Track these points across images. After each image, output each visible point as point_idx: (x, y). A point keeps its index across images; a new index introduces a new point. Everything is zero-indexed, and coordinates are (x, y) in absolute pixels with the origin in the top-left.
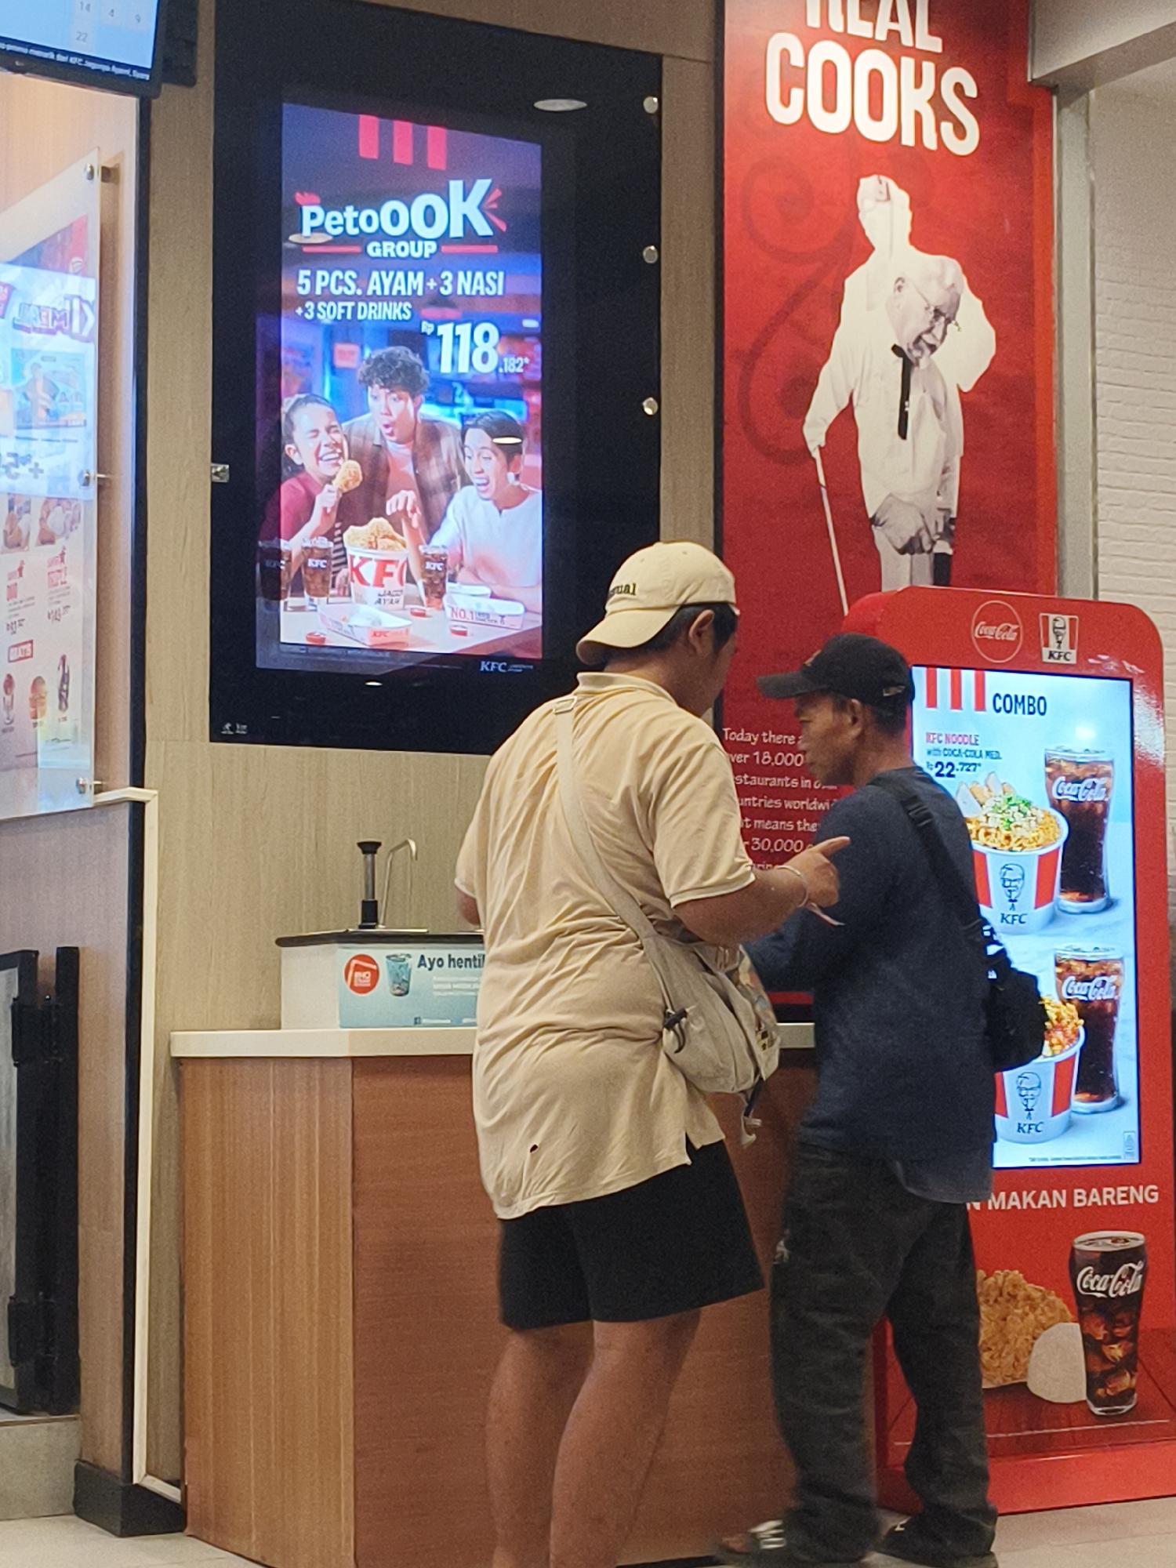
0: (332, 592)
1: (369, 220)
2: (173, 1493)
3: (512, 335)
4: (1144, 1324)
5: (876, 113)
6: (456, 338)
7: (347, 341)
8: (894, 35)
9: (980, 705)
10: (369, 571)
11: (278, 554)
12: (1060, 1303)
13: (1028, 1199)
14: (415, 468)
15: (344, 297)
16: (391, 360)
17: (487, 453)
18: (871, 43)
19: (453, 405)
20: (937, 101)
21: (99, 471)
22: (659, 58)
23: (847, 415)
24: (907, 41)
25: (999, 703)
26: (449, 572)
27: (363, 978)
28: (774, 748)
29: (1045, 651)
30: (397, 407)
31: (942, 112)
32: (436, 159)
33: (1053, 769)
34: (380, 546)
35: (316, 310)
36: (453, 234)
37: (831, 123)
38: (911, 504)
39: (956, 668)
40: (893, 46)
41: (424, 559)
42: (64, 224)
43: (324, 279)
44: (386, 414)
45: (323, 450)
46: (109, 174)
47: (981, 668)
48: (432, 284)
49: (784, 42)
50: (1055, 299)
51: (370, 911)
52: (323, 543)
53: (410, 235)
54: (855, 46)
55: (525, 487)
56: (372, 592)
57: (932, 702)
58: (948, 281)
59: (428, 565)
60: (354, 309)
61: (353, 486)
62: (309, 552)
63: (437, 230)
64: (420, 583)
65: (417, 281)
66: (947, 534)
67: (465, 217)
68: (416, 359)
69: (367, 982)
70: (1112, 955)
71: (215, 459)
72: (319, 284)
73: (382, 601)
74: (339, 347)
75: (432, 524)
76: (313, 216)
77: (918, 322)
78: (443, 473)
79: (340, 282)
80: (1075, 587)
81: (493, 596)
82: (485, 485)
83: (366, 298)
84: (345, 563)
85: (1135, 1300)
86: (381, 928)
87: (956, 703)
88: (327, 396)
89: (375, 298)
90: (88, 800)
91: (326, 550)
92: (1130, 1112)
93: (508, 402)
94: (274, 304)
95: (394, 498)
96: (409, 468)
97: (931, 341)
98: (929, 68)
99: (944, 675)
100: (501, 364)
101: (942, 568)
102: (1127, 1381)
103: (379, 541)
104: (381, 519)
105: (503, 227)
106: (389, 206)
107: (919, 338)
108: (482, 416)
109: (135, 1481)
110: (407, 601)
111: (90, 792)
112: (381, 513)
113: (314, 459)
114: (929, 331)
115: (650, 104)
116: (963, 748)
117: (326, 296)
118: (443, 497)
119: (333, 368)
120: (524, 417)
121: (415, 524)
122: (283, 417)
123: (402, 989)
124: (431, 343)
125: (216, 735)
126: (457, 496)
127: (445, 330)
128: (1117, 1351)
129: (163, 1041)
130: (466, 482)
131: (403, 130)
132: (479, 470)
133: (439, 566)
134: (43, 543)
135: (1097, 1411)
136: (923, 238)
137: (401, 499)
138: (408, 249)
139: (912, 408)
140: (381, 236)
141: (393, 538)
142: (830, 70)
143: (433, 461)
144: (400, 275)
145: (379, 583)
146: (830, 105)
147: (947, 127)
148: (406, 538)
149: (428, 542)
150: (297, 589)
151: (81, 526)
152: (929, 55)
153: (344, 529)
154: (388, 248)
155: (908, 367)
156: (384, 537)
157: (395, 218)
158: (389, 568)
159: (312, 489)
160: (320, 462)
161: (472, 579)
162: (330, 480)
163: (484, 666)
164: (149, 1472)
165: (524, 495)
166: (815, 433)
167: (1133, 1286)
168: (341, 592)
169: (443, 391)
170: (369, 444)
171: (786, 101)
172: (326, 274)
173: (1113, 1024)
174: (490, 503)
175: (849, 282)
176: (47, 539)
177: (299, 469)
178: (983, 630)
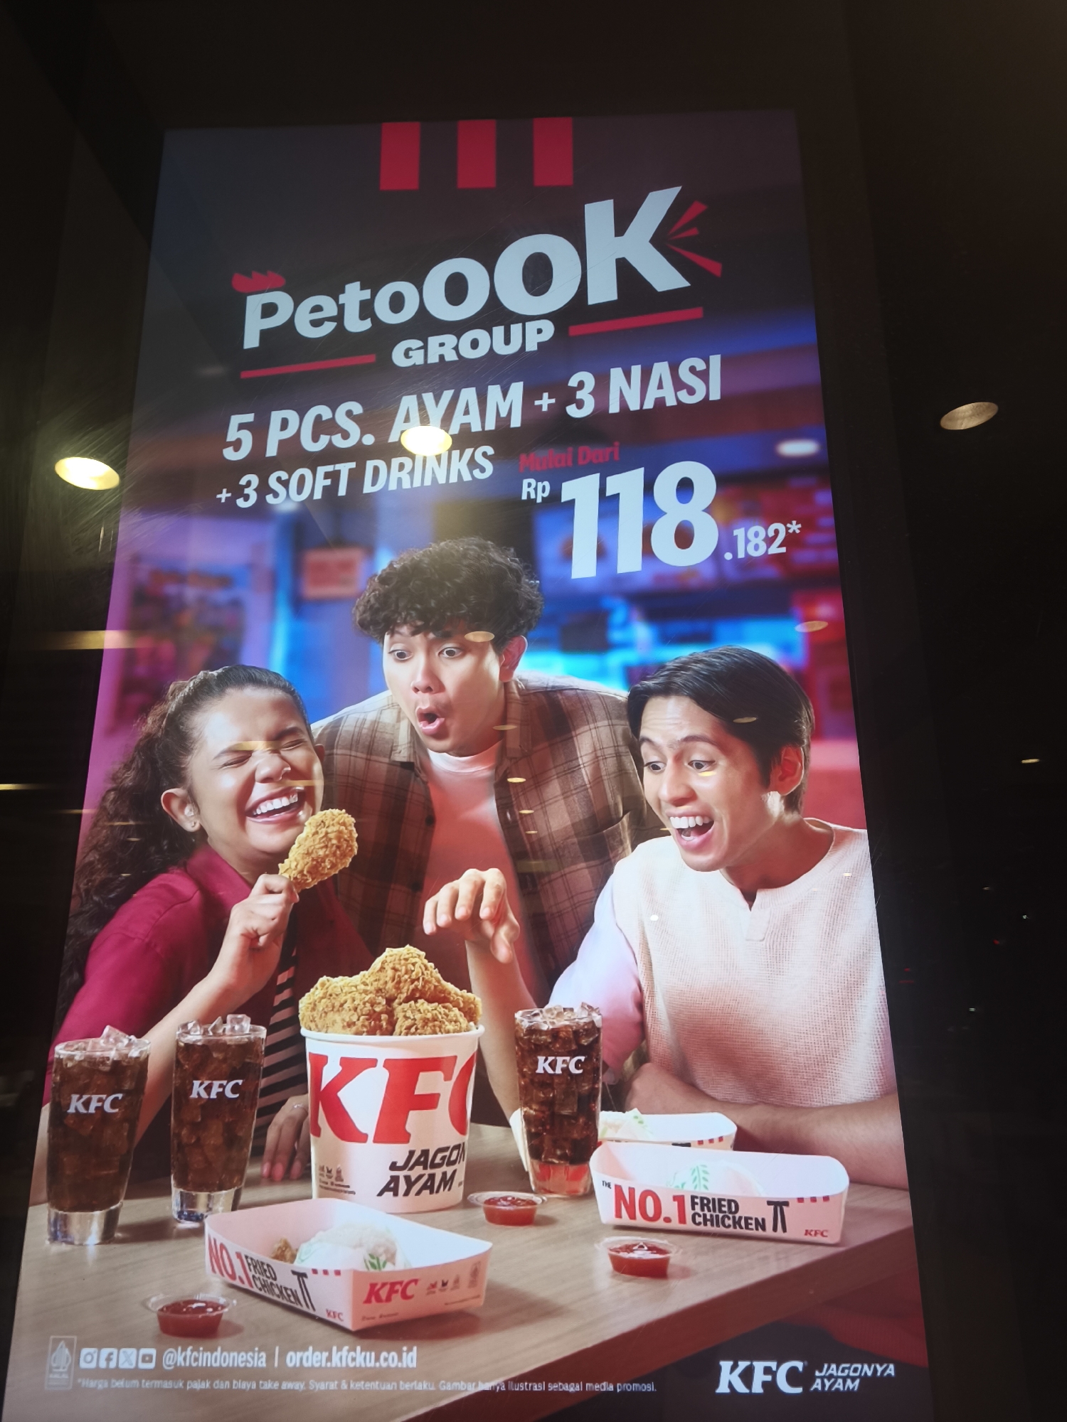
0: (252, 1170)
1: (397, 302)
3: (752, 479)
6: (609, 505)
7: (335, 544)
10: (365, 1099)
15: (333, 455)
17: (701, 752)
19: (602, 646)
26: (604, 1079)
32: (554, 168)
34: (401, 1024)
36: (594, 298)
41: (530, 1048)
43: (288, 425)
44: (428, 689)
45: (260, 791)
48: (545, 402)
53: (492, 315)
55: (814, 823)
56: (371, 1160)
60: (356, 475)
62: (196, 1059)
63: (560, 294)
67: (621, 263)
68: (505, 558)
73: (403, 1186)
74: (314, 557)
78: (581, 812)
81: (745, 1141)
82: (700, 830)
84: (298, 1083)
88: (277, 663)
91: (247, 1048)
93: (751, 624)
95: (444, 894)
96: (489, 809)
100: (726, 541)
103: (399, 1010)
104: (408, 950)
105: (713, 268)
108: (683, 667)
110: (478, 1177)
113: (232, 816)
118: (582, 872)
121: (503, 952)
124: (546, 523)
127: (580, 490)
131: (476, 135)
132: (681, 793)
137: (465, 891)
138: (488, 343)
140: (424, 325)
141: (439, 997)
143: (555, 788)
148: (477, 997)
149: (542, 998)
154: (442, 348)
156: (412, 997)
157: (456, 289)
160: (250, 821)
163: (729, 1378)
165: (819, 845)
168: (279, 1169)
170: (381, 766)
172: (292, 415)
177: (191, 844)
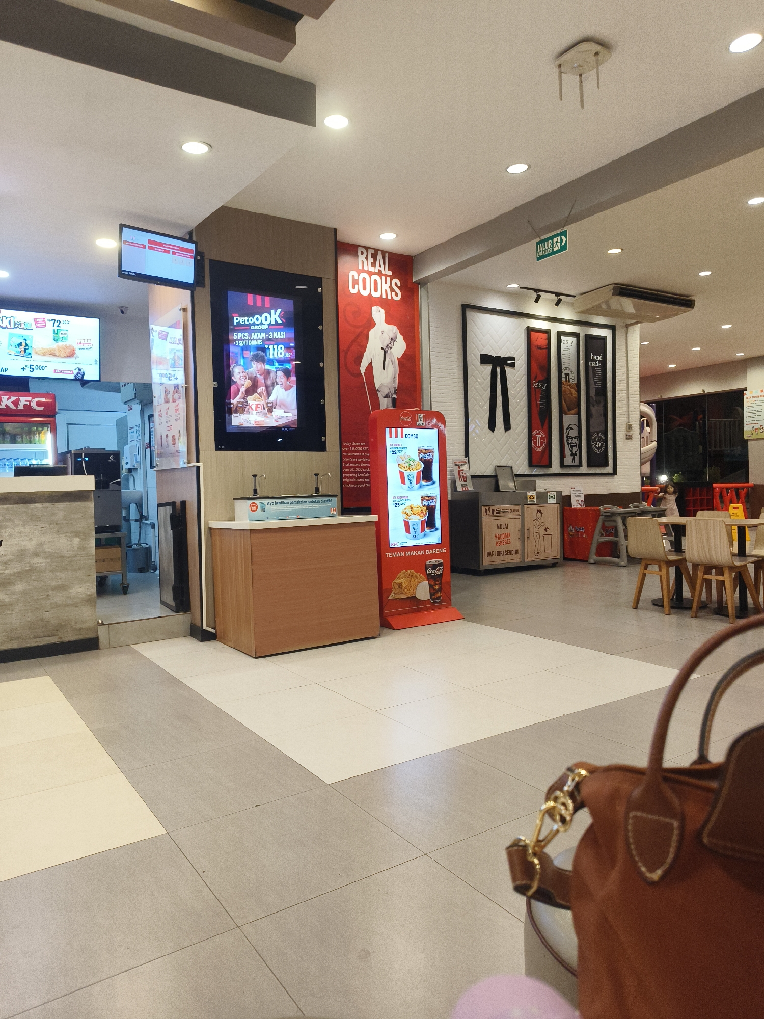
0: (245, 412)
1: (251, 320)
2: (213, 631)
3: (288, 348)
4: (443, 581)
5: (376, 290)
6: (274, 349)
7: (247, 350)
8: (380, 271)
9: (402, 437)
10: (254, 407)
11: (231, 404)
12: (423, 577)
13: (415, 553)
14: (265, 381)
15: (245, 340)
16: (258, 355)
17: (282, 377)
18: (374, 273)
19: (273, 365)
20: (391, 287)
21: (186, 384)
22: (322, 278)
23: (371, 364)
24: (383, 272)
25: (407, 436)
26: (274, 406)
27: (254, 508)
28: (355, 446)
29: (417, 423)
30: (259, 366)
31: (392, 290)
32: (268, 304)
33: (420, 451)
34: (256, 401)
35: (239, 343)
36: (272, 323)
37: (365, 293)
38: (386, 386)
39: (396, 428)
40: (380, 273)
41: (267, 403)
42: (175, 322)
43: (241, 335)
44: (257, 368)
45: (242, 377)
46: (185, 310)
47: (402, 428)
48: (267, 336)
49: (353, 273)
50: (420, 335)
51: (255, 491)
52: (242, 400)
53: (262, 324)
54: (370, 274)
55: (292, 385)
56: (254, 412)
57: (391, 436)
58: (394, 331)
59: (268, 405)
60: (248, 342)
61: (249, 386)
62: (239, 403)
63: (268, 322)
64: (266, 409)
65: (264, 335)
66: (395, 393)
67: (275, 319)
68: (264, 354)
69: (255, 509)
70: (434, 495)
71: (214, 381)
72: (239, 337)
73: (257, 414)
74: (245, 352)
75: (269, 395)
76: (237, 319)
77: (387, 341)
78: (271, 382)
79: (244, 336)
80: (426, 408)
81: (285, 412)
82: (282, 384)
83: (251, 340)
84: (248, 405)
85: (441, 575)
86: (258, 496)
87: (396, 436)
88: (242, 364)
89: (253, 339)
90: (186, 466)
92: (439, 531)
93: (287, 364)
94: (228, 342)
95: (259, 389)
96: (263, 381)
97: (391, 346)
98: (389, 279)
99: (393, 430)
100: (285, 355)
101: (394, 401)
102: (439, 594)
105: (285, 321)
106: (256, 317)
107: (388, 345)
108: (280, 368)
109: (204, 628)
110: (263, 414)
111: (186, 463)
112: (257, 393)
113: (239, 380)
114: (390, 343)
115: (320, 290)
116: (398, 447)
117: (241, 339)
119: (243, 357)
120: (291, 368)
122: (231, 370)
123: (264, 510)
124: (267, 350)
125: (217, 449)
126: (275, 388)
127: (271, 347)
128: (437, 587)
129: (207, 524)
130: (277, 384)
131: (259, 297)
132: (280, 381)
133: (271, 405)
134: (173, 402)
135: (432, 601)
136: (388, 321)
137: (262, 389)
138: (261, 327)
139: (386, 363)
140: (254, 324)
142: (364, 280)
143: (269, 379)
144: (259, 334)
145: (256, 410)
146: (365, 288)
147: (393, 293)
148: (263, 398)
149: (268, 399)
150: (236, 411)
151: (182, 398)
152: (389, 276)
153: (247, 397)
154: (256, 327)
155: (385, 353)
157: (257, 320)
158: (259, 406)
159: (239, 387)
160: (241, 380)
161: (279, 408)
162: (243, 385)
163: (283, 429)
164: (207, 626)
165: (291, 387)
166: (363, 370)
167: (440, 572)
168: (247, 412)
169: (271, 362)
170: (253, 376)
171: (354, 288)
172: (241, 334)
173: (435, 511)
174: (283, 389)
175: (371, 332)
176: (173, 401)
177: (235, 383)
178: (403, 418)
